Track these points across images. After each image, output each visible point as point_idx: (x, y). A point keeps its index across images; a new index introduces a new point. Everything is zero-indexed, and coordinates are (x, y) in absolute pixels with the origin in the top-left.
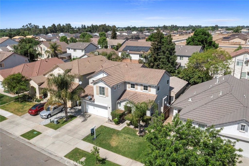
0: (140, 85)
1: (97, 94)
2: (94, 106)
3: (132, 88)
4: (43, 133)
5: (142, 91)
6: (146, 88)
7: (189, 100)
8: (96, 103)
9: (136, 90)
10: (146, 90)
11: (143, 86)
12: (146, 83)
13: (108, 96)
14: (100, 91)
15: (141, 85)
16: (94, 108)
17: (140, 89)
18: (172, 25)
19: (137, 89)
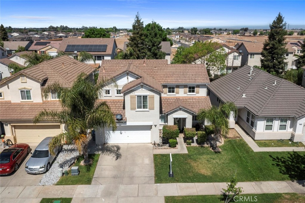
0: (183, 86)
1: (132, 109)
2: (121, 131)
3: (171, 92)
4: (74, 197)
5: (185, 95)
6: (192, 89)
7: (243, 97)
8: (128, 123)
9: (177, 95)
10: (192, 92)
11: (187, 88)
12: (192, 83)
13: (152, 108)
14: (139, 102)
15: (185, 86)
16: (121, 134)
17: (183, 93)
18: (61, 26)
19: (178, 93)
